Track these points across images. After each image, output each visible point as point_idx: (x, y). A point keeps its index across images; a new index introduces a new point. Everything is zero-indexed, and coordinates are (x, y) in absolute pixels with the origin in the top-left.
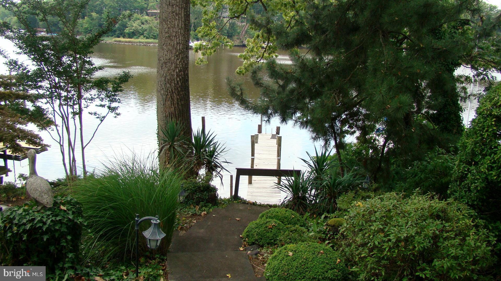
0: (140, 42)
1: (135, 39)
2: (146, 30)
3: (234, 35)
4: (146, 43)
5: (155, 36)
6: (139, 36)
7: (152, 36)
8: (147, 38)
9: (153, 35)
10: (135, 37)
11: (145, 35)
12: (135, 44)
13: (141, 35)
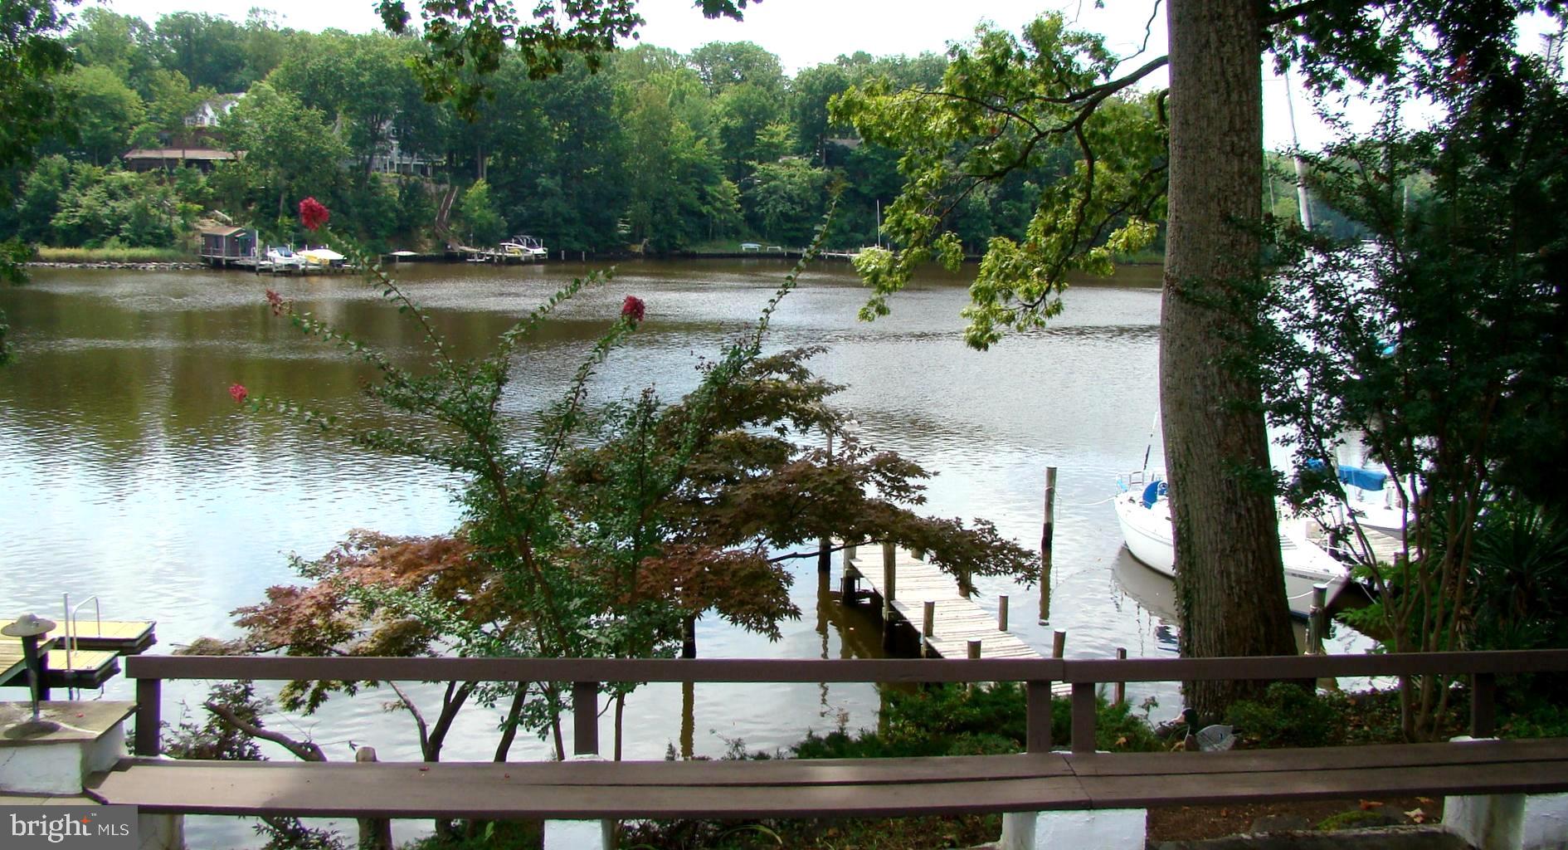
0: (109, 259)
1: (92, 248)
2: (126, 219)
3: (417, 227)
4: (131, 259)
5: (159, 237)
6: (103, 239)
7: (150, 238)
8: (133, 244)
9: (150, 234)
10: (90, 242)
11: (124, 234)
12: (95, 266)
13: (111, 234)
